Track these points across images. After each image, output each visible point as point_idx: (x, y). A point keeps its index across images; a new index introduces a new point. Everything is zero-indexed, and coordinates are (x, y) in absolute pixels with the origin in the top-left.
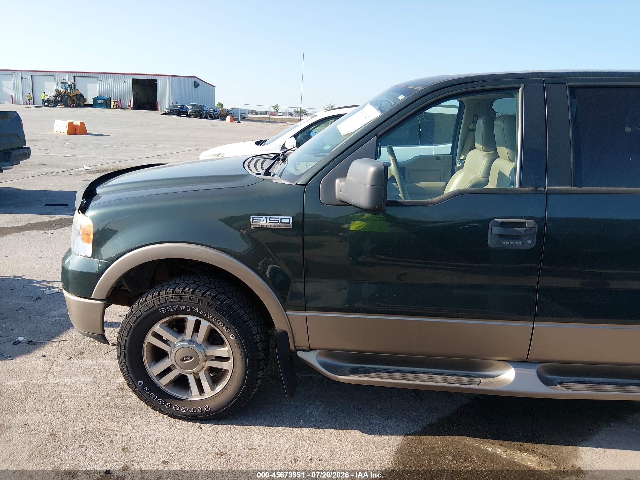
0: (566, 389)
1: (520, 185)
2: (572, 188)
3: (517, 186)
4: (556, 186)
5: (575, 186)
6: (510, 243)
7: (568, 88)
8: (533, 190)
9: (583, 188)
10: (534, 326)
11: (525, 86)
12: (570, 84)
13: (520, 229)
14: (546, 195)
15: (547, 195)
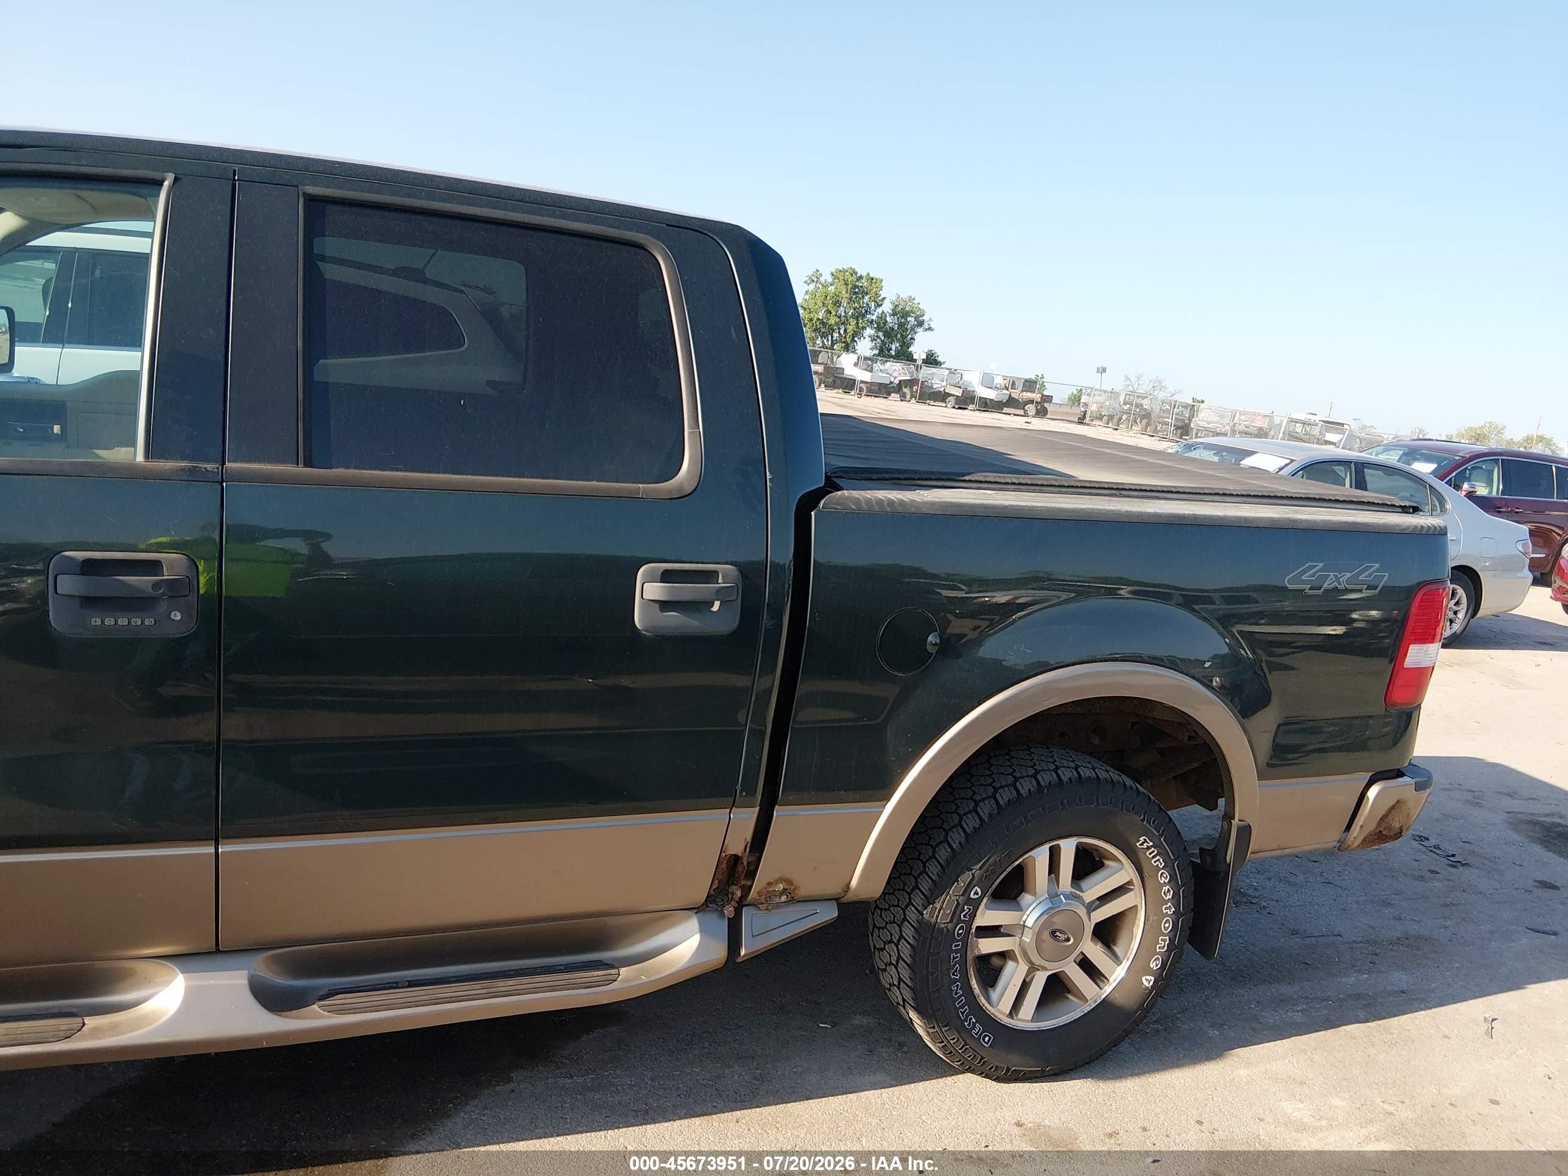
0: (329, 1014)
1: (147, 454)
2: (302, 470)
3: (140, 458)
4: (255, 462)
5: (308, 464)
6: (103, 622)
7: (301, 200)
8: (183, 469)
9: (333, 470)
10: (220, 850)
11: (176, 180)
12: (311, 189)
13: (139, 580)
14: (222, 487)
15: (224, 484)
